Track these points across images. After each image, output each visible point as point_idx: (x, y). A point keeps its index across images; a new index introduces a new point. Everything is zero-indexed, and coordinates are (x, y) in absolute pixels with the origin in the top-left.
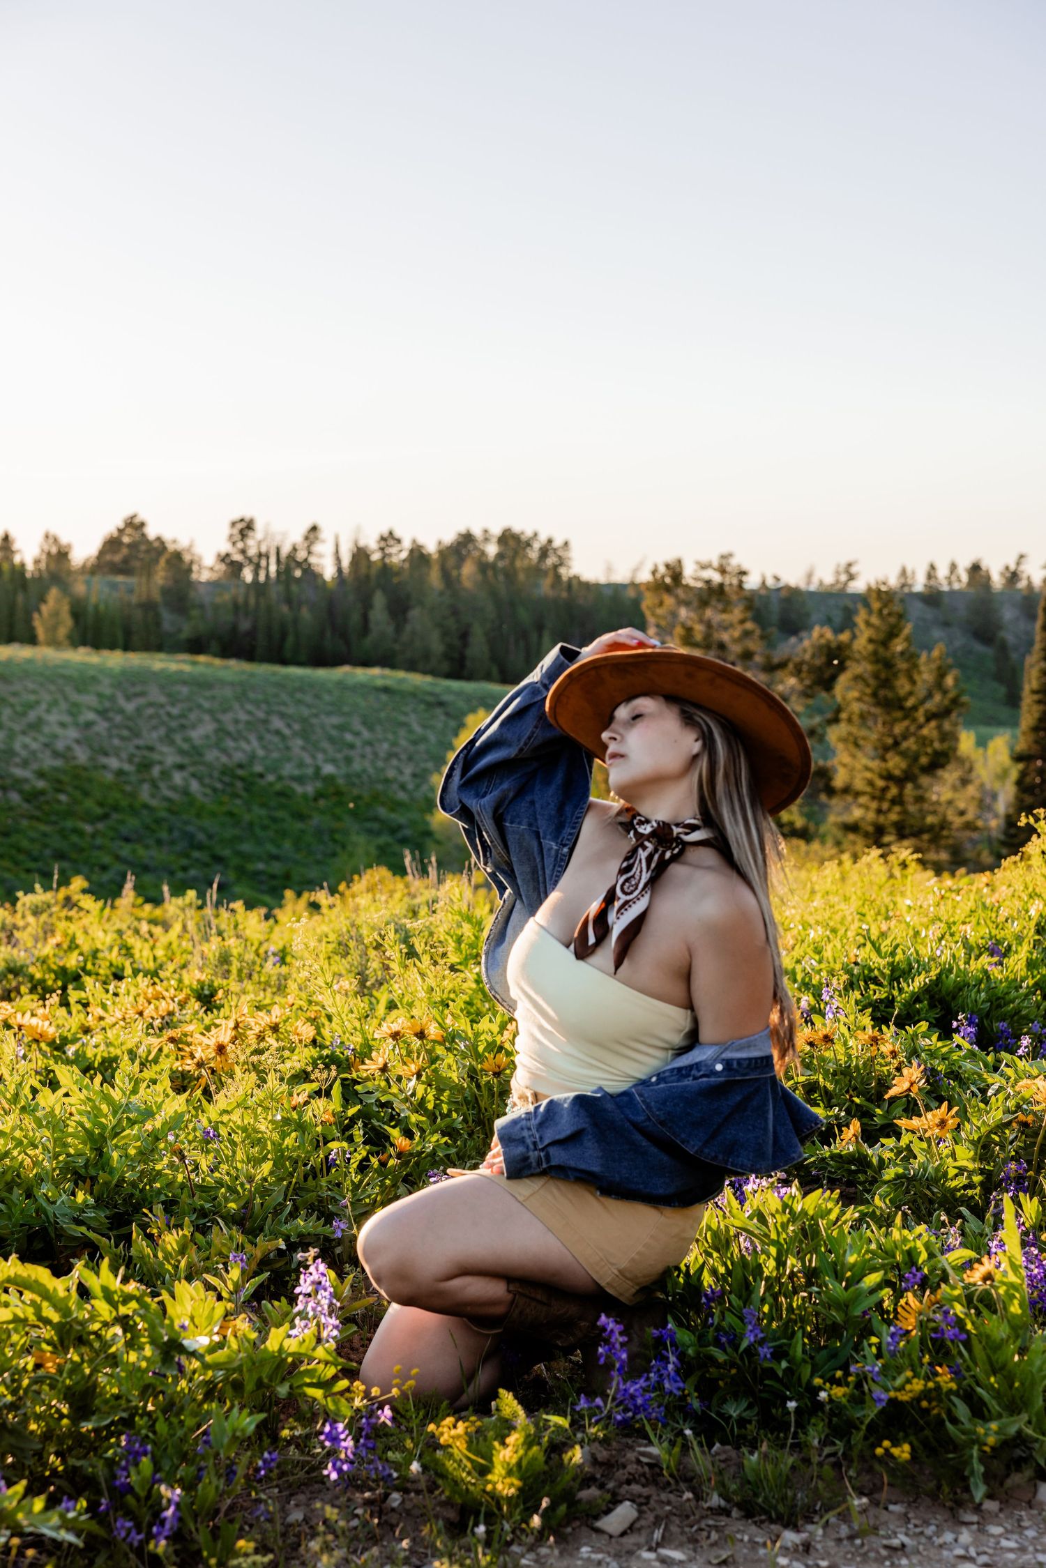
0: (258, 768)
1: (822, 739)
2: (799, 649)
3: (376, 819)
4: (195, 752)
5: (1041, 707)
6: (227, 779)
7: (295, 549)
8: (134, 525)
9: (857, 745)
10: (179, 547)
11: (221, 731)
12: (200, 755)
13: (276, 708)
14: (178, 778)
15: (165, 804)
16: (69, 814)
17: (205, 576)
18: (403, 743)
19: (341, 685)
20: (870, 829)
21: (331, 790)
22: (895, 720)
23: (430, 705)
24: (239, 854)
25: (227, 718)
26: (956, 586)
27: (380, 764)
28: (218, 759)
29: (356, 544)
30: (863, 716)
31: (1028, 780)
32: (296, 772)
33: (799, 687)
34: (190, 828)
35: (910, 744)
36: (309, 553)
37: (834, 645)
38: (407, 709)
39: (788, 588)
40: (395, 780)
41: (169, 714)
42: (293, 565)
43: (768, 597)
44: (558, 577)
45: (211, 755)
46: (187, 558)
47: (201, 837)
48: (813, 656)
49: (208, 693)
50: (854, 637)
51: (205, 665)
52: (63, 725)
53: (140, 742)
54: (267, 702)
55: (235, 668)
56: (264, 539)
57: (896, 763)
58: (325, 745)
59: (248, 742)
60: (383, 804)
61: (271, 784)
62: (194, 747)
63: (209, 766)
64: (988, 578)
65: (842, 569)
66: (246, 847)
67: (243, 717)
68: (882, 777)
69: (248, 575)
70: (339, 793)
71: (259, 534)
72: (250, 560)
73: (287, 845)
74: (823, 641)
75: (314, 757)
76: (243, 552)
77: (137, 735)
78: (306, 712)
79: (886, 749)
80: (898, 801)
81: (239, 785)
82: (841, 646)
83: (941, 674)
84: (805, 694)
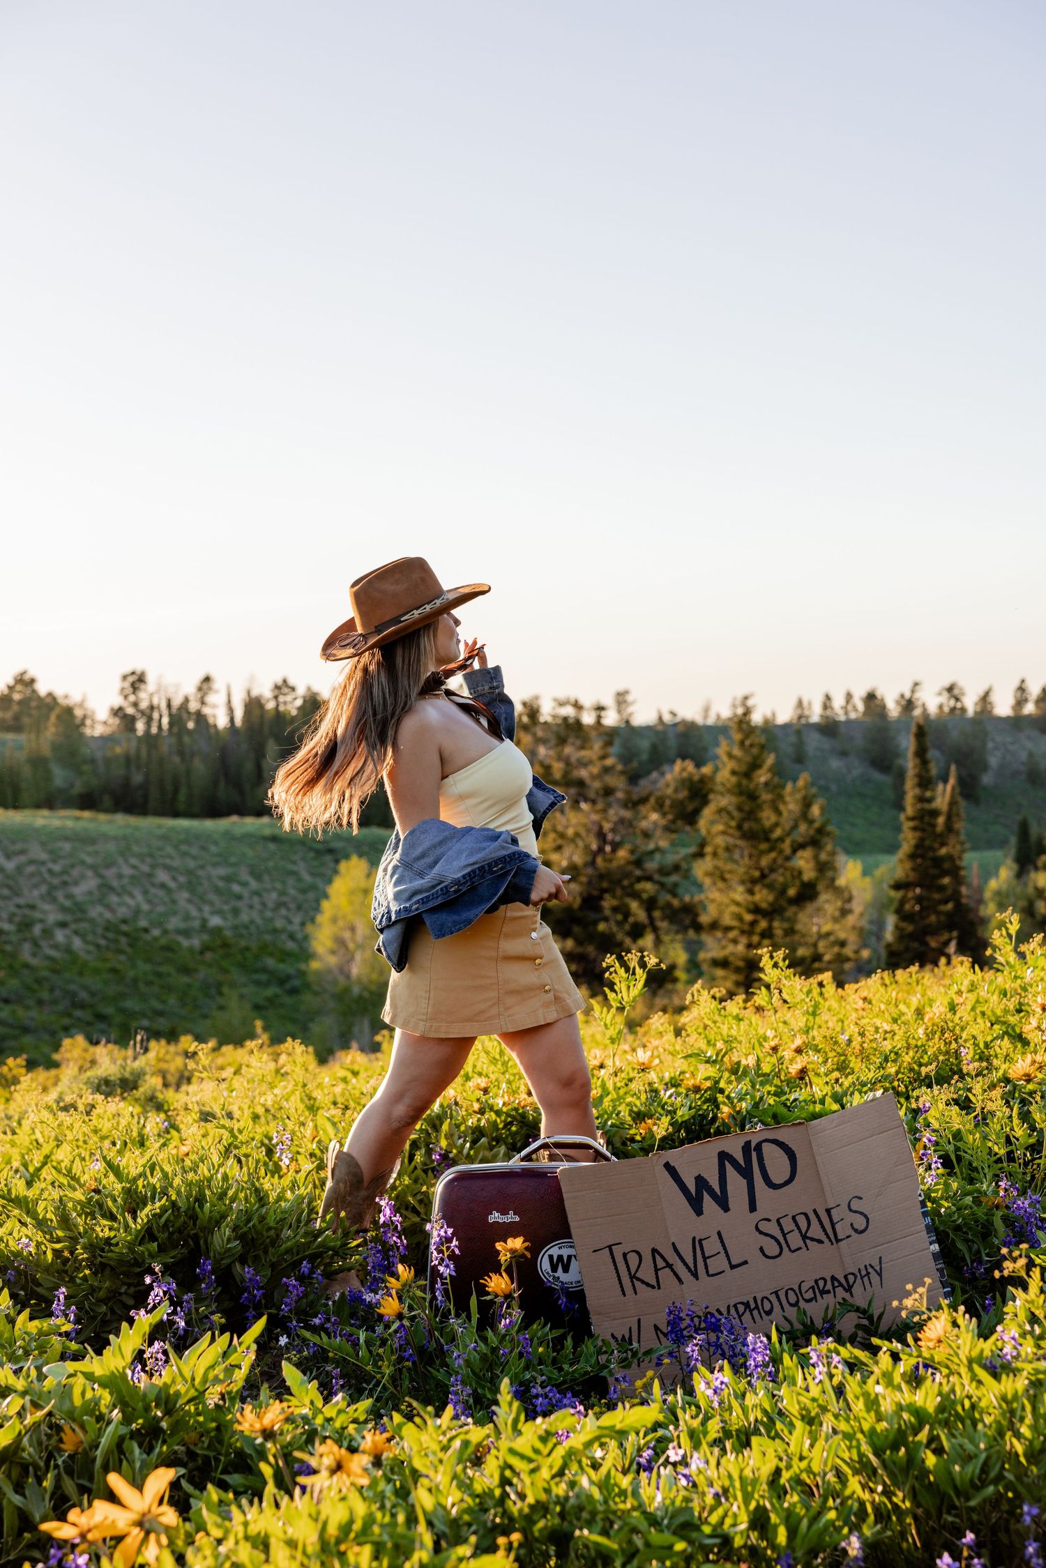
0: (143, 923)
1: (687, 874)
2: (661, 784)
3: (264, 970)
4: (78, 910)
5: (918, 834)
6: (111, 935)
7: (187, 700)
8: (24, 681)
9: (724, 879)
10: (70, 702)
11: (106, 888)
12: (83, 911)
13: (161, 861)
14: (60, 936)
15: (47, 963)
17: (98, 731)
18: (292, 892)
19: (228, 835)
20: (741, 964)
21: (219, 942)
22: (762, 853)
23: (319, 853)
24: (123, 1011)
25: (110, 873)
26: (853, 716)
27: (269, 914)
28: (101, 915)
29: (249, 693)
30: (728, 849)
31: (907, 907)
32: (182, 925)
33: (663, 822)
34: (72, 987)
35: (778, 878)
36: (203, 703)
37: (696, 778)
38: (296, 857)
39: (684, 722)
40: (284, 930)
41: (50, 871)
42: (185, 716)
43: (665, 733)
45: (95, 912)
46: (78, 713)
47: (83, 995)
48: (676, 790)
49: (90, 849)
50: (716, 770)
51: (86, 821)
53: (21, 901)
54: (152, 856)
55: (120, 823)
56: (158, 691)
57: (763, 896)
58: (212, 896)
59: (132, 896)
60: (271, 955)
61: (156, 939)
62: (76, 904)
63: (92, 921)
64: (884, 707)
65: (738, 702)
66: (129, 1004)
67: (127, 871)
68: (750, 911)
69: (140, 726)
70: (225, 945)
71: (151, 685)
72: (143, 713)
73: (172, 1001)
74: (685, 775)
75: (200, 910)
76: (135, 705)
77: (18, 894)
78: (192, 864)
79: (754, 881)
80: (768, 933)
81: (123, 940)
82: (703, 780)
83: (807, 804)
84: (668, 829)
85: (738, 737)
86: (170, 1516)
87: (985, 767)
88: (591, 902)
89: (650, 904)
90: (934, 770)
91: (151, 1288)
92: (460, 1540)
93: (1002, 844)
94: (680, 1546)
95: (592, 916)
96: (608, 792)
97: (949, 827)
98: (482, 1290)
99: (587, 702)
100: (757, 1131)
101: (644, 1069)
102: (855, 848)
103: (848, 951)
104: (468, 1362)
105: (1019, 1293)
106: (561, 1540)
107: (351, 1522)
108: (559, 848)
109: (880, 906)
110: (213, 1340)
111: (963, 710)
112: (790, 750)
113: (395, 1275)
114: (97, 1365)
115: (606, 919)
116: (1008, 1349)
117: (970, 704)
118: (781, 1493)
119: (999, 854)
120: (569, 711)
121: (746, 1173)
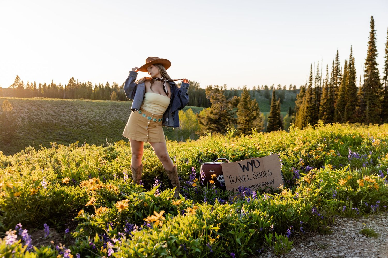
1: (235, 115)
2: (231, 100)
9: (241, 115)
16: (116, 128)
22: (248, 111)
26: (263, 89)
30: (242, 111)
31: (271, 121)
35: (250, 115)
39: (235, 90)
43: (232, 91)
44: (197, 88)
48: (234, 101)
50: (241, 97)
52: (115, 113)
57: (247, 118)
64: (268, 88)
68: (245, 121)
74: (235, 98)
79: (246, 116)
80: (248, 125)
82: (238, 99)
83: (255, 104)
84: (232, 107)
85: (244, 92)
86: (163, 218)
87: (284, 98)
88: (219, 119)
89: (229, 119)
90: (276, 98)
91: (155, 180)
92: (211, 224)
93: (287, 111)
94: (245, 226)
95: (220, 121)
96: (223, 101)
97: (278, 108)
98: (209, 183)
99: (220, 86)
100: (253, 159)
101: (233, 147)
102: (263, 111)
103: (261, 128)
104: (207, 194)
105: (299, 187)
106: (226, 224)
107: (193, 220)
108: (214, 110)
109: (266, 120)
110: (168, 190)
111: (281, 89)
112: (252, 95)
113: (195, 180)
114: (149, 193)
115: (222, 121)
116: (297, 196)
117: (282, 88)
118: (260, 217)
119: (286, 113)
120: (216, 87)
121: (252, 165)
